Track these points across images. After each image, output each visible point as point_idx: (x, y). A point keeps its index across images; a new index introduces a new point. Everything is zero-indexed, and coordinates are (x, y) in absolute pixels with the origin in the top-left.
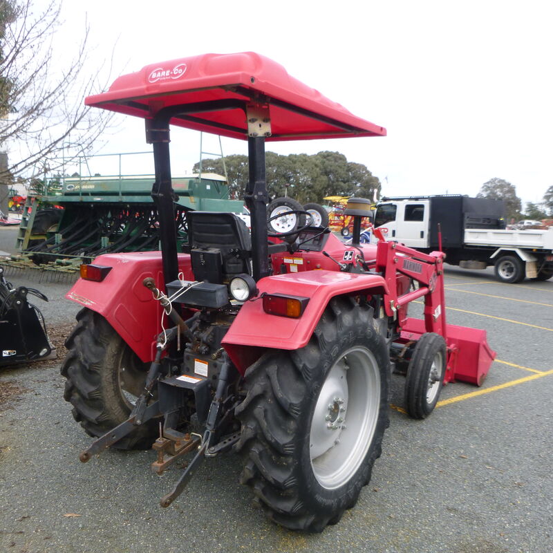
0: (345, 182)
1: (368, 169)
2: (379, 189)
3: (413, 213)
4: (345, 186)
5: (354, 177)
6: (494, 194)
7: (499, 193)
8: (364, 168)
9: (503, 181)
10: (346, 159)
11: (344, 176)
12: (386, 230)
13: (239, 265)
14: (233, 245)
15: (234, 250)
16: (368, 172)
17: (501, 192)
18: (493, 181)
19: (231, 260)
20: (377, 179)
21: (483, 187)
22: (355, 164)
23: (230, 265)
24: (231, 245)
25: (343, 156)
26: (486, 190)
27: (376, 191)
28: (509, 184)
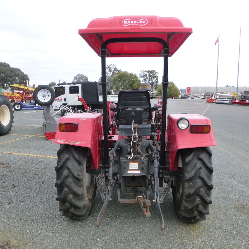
0: (10, 77)
1: (22, 71)
2: (29, 80)
3: (74, 90)
4: (11, 79)
5: (15, 75)
6: (80, 81)
7: (81, 80)
8: (19, 70)
9: (83, 75)
10: (10, 66)
11: (10, 74)
12: (61, 99)
13: (147, 115)
14: (146, 106)
15: (147, 108)
16: (21, 72)
17: (82, 80)
18: (79, 75)
19: (144, 113)
20: (27, 75)
21: (75, 78)
22: (14, 68)
23: (143, 115)
24: (145, 106)
25: (8, 64)
26: (76, 79)
27: (27, 81)
28: (85, 76)
